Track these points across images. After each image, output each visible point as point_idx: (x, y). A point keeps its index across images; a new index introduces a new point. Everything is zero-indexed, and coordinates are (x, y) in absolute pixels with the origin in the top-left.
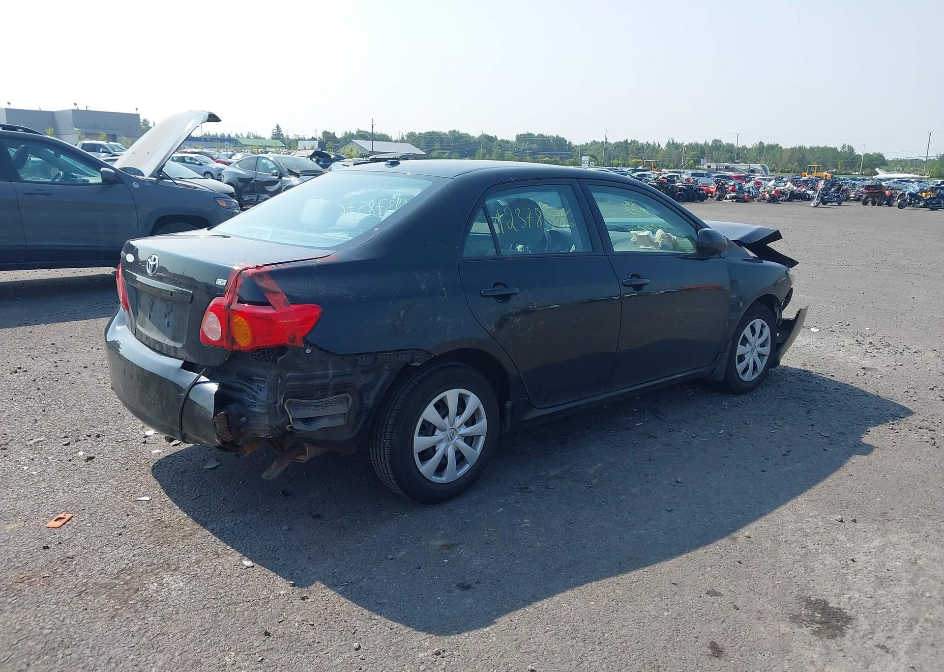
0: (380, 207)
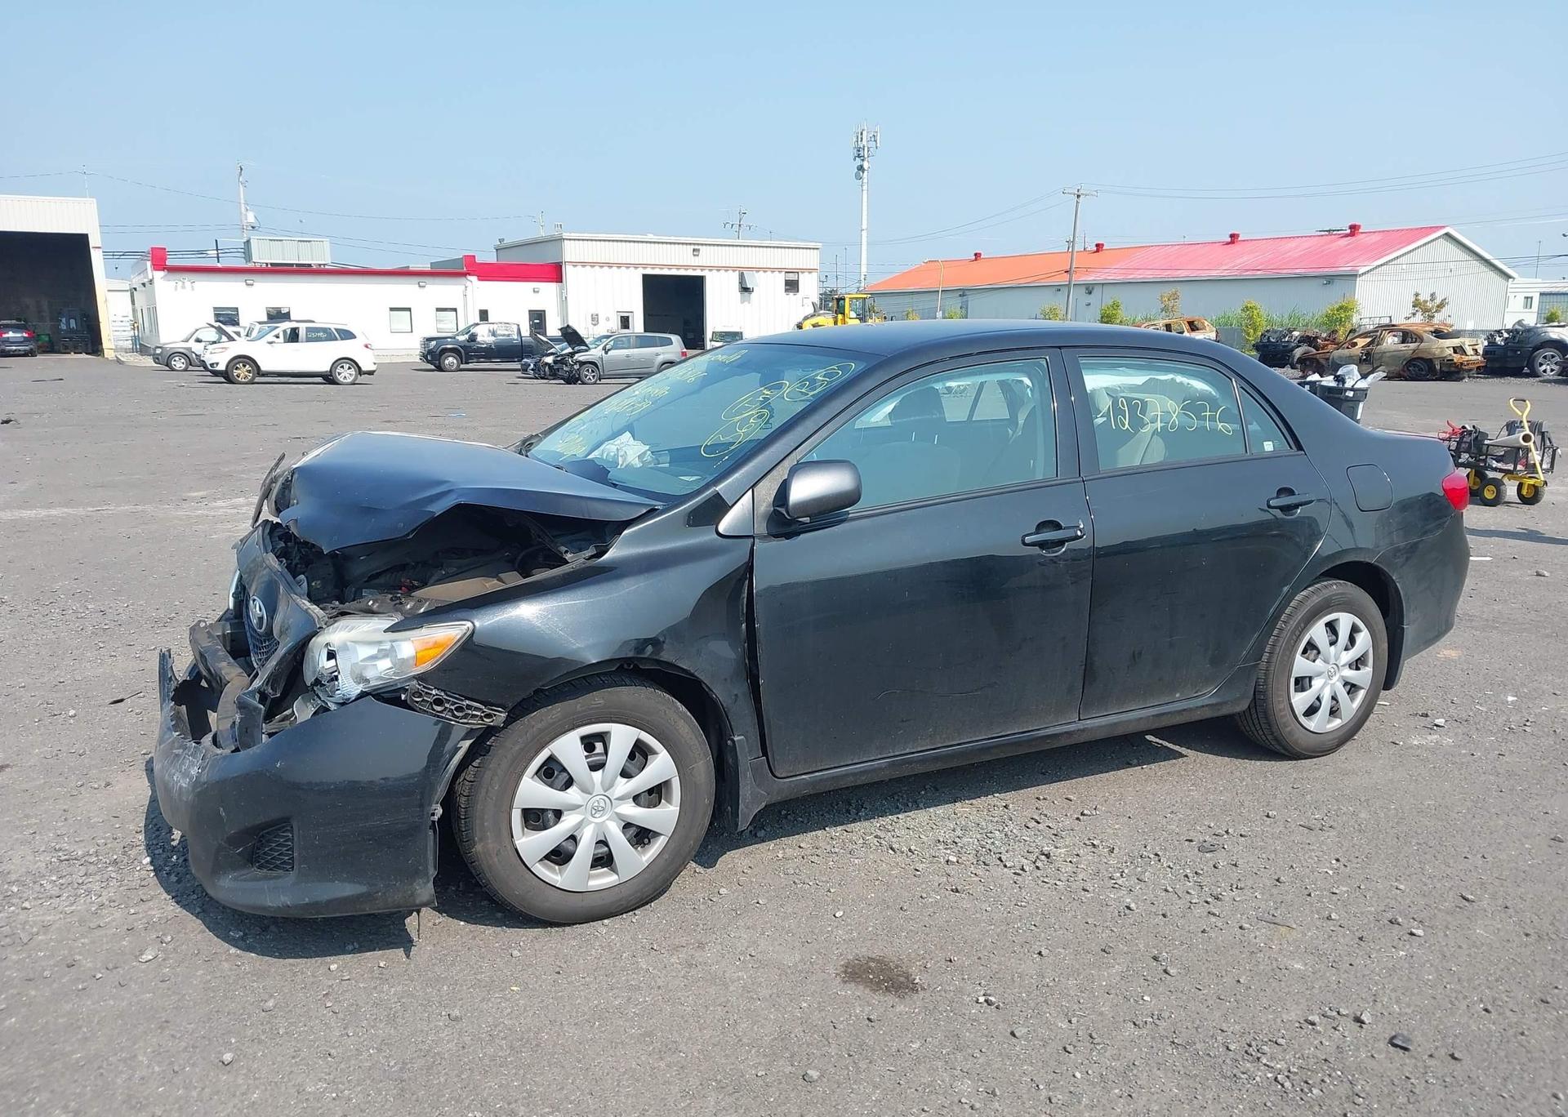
0: (1159, 413)
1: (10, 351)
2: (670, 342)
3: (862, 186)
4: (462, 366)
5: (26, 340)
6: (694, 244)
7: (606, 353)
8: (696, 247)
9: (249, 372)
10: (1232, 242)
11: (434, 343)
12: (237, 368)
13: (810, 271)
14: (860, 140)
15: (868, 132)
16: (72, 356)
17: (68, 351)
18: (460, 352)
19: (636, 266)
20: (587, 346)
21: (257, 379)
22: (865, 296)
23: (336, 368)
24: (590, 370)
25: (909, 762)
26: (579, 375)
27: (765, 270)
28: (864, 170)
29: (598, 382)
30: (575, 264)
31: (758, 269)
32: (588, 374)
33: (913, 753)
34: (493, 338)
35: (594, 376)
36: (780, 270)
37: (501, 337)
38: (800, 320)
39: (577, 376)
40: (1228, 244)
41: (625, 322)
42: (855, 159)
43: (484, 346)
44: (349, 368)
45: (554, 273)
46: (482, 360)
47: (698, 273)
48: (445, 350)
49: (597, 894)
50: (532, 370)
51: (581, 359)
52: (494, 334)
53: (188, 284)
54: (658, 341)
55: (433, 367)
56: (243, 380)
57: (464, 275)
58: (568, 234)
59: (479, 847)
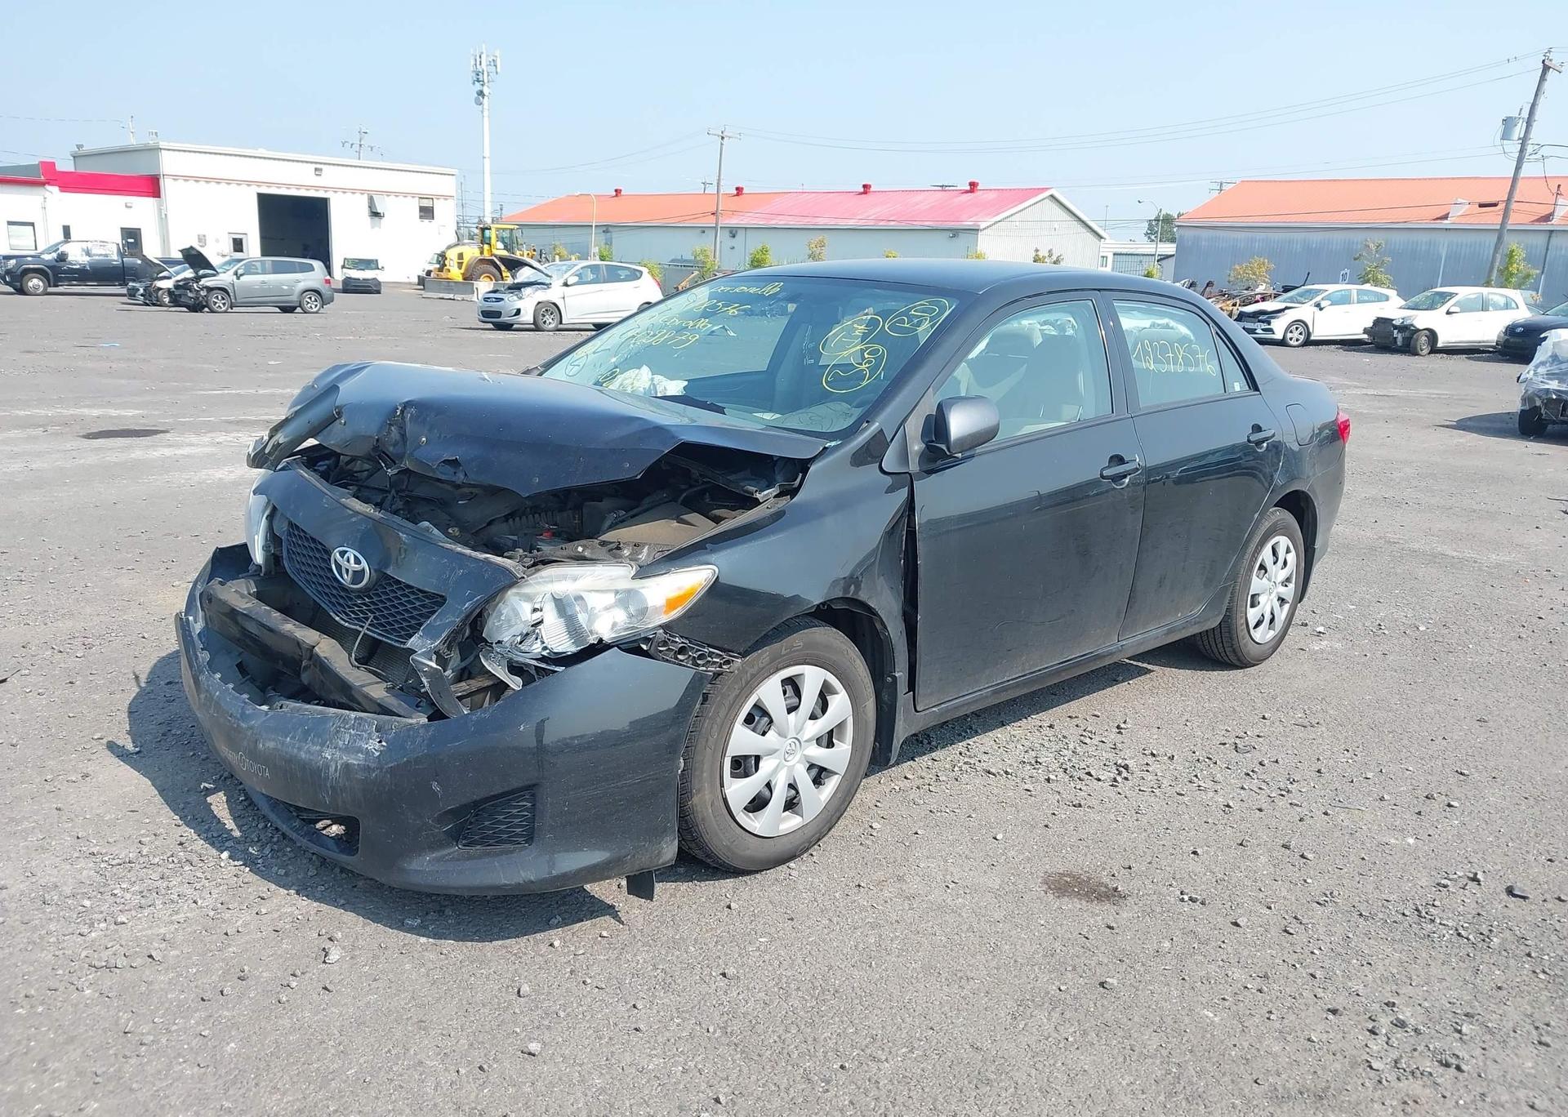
2: (311, 268)
3: (482, 112)
4: (51, 290)
6: (316, 163)
7: (238, 278)
8: (318, 166)
10: (865, 193)
11: (13, 262)
13: (446, 197)
14: (478, 63)
15: (487, 56)
18: (47, 272)
19: (249, 183)
20: (214, 270)
22: (512, 227)
24: (220, 297)
25: (1005, 689)
26: (207, 302)
27: (397, 194)
28: (484, 95)
29: (230, 310)
30: (175, 177)
31: (388, 193)
32: (218, 301)
33: (1008, 681)
34: (88, 258)
35: (224, 304)
36: (413, 195)
37: (97, 258)
38: (443, 248)
39: (205, 304)
40: (861, 194)
41: (238, 245)
42: (474, 83)
43: (74, 267)
45: (151, 186)
46: (75, 282)
47: (320, 194)
48: (27, 271)
49: (785, 839)
50: (142, 295)
51: (209, 284)
52: (88, 253)
54: (297, 266)
55: (12, 290)
57: (42, 184)
58: (166, 143)
59: (695, 800)
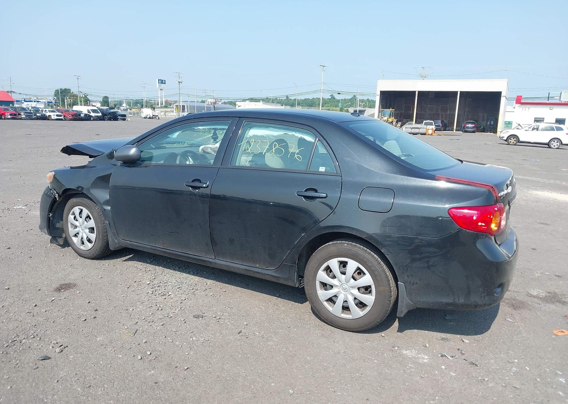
1: (467, 131)
5: (473, 127)
9: (515, 141)
12: (511, 139)
16: (489, 133)
17: (488, 132)
21: (518, 144)
23: (551, 142)
44: (557, 142)
53: (527, 109)
56: (512, 144)
